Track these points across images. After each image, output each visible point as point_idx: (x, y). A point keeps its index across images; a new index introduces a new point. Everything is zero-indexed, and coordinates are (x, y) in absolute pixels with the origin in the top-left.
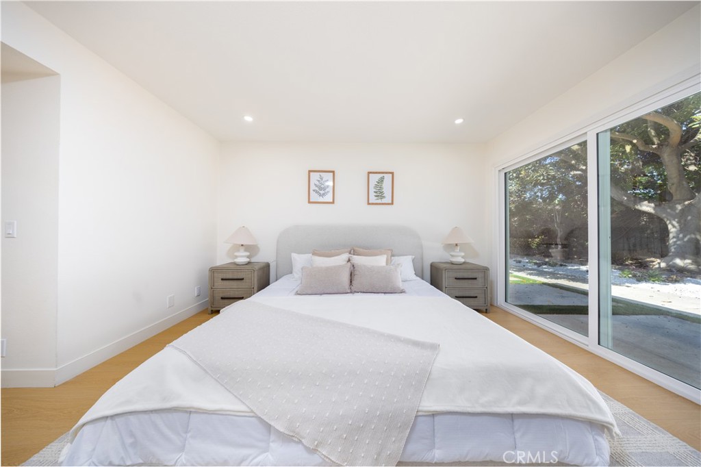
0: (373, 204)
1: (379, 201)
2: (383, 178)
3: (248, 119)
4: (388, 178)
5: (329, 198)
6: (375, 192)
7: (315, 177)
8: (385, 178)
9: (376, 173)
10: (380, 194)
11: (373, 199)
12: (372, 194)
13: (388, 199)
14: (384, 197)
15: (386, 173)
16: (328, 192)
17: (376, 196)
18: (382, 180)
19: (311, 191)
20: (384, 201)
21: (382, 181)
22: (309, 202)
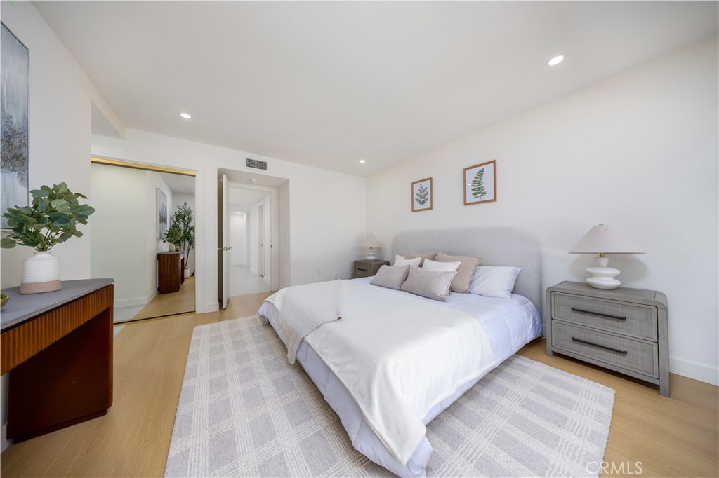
0: (470, 204)
1: (478, 199)
2: (482, 171)
3: (362, 161)
4: (488, 169)
5: (427, 205)
6: (473, 190)
7: (417, 187)
8: (485, 170)
9: (473, 167)
10: (479, 190)
11: (470, 198)
12: (470, 193)
13: (489, 196)
14: (484, 194)
15: (486, 164)
16: (427, 199)
17: (474, 194)
18: (480, 174)
19: (415, 201)
20: (484, 198)
21: (482, 174)
22: (413, 211)
